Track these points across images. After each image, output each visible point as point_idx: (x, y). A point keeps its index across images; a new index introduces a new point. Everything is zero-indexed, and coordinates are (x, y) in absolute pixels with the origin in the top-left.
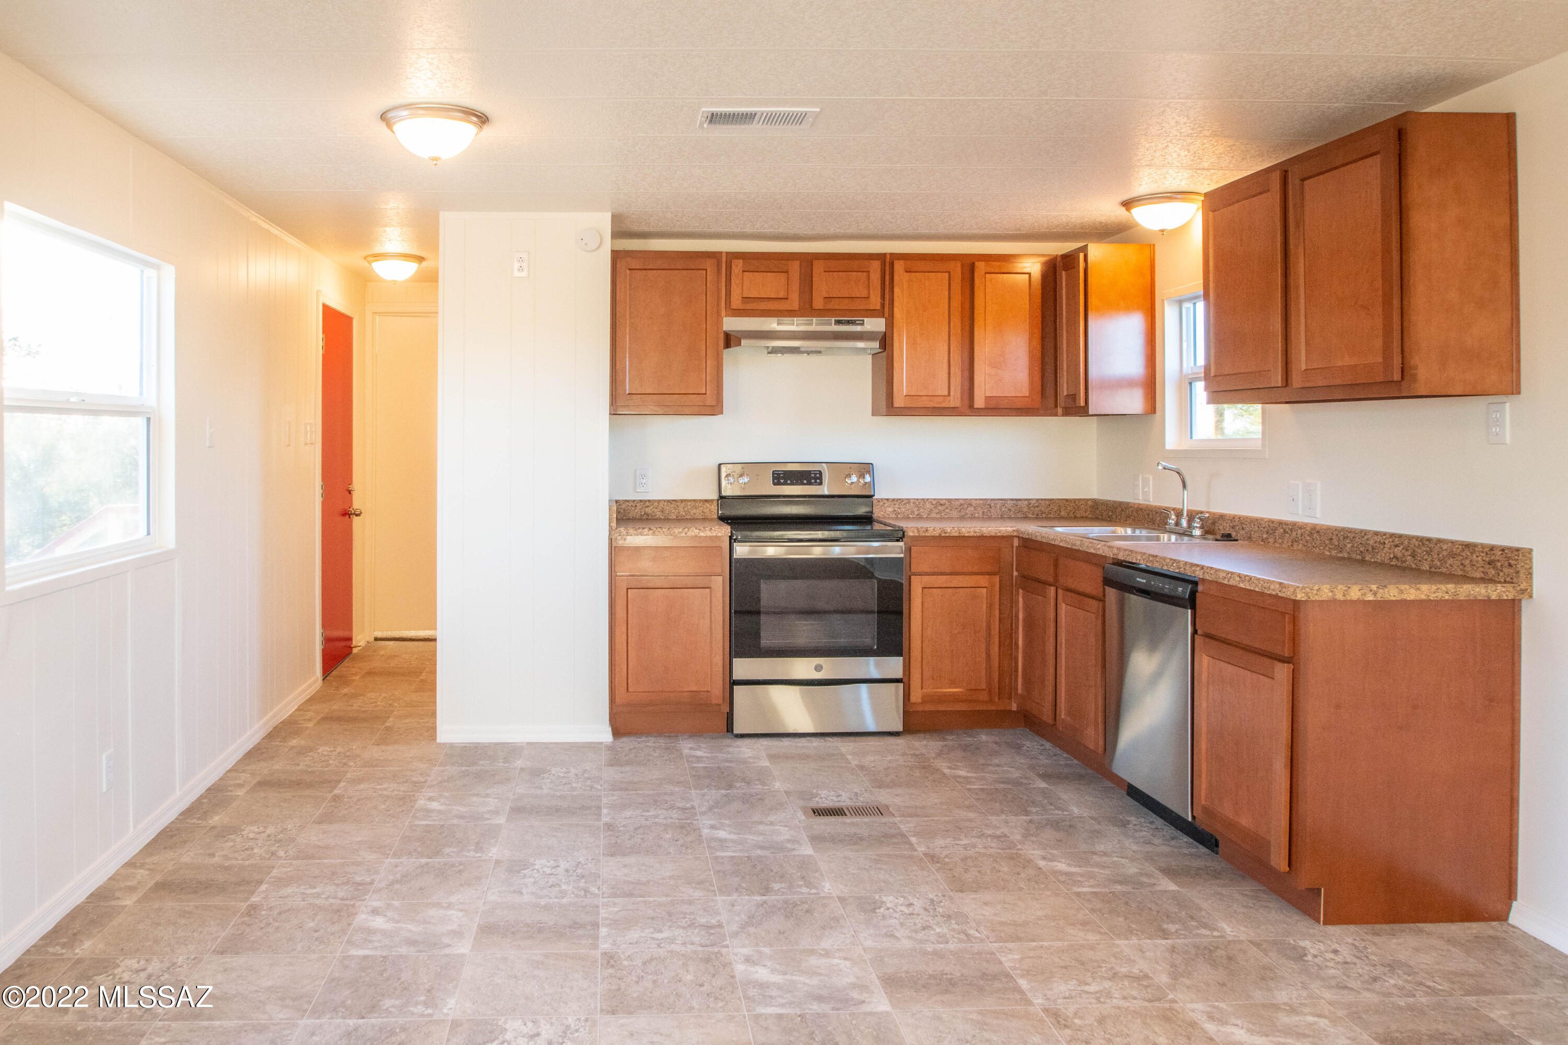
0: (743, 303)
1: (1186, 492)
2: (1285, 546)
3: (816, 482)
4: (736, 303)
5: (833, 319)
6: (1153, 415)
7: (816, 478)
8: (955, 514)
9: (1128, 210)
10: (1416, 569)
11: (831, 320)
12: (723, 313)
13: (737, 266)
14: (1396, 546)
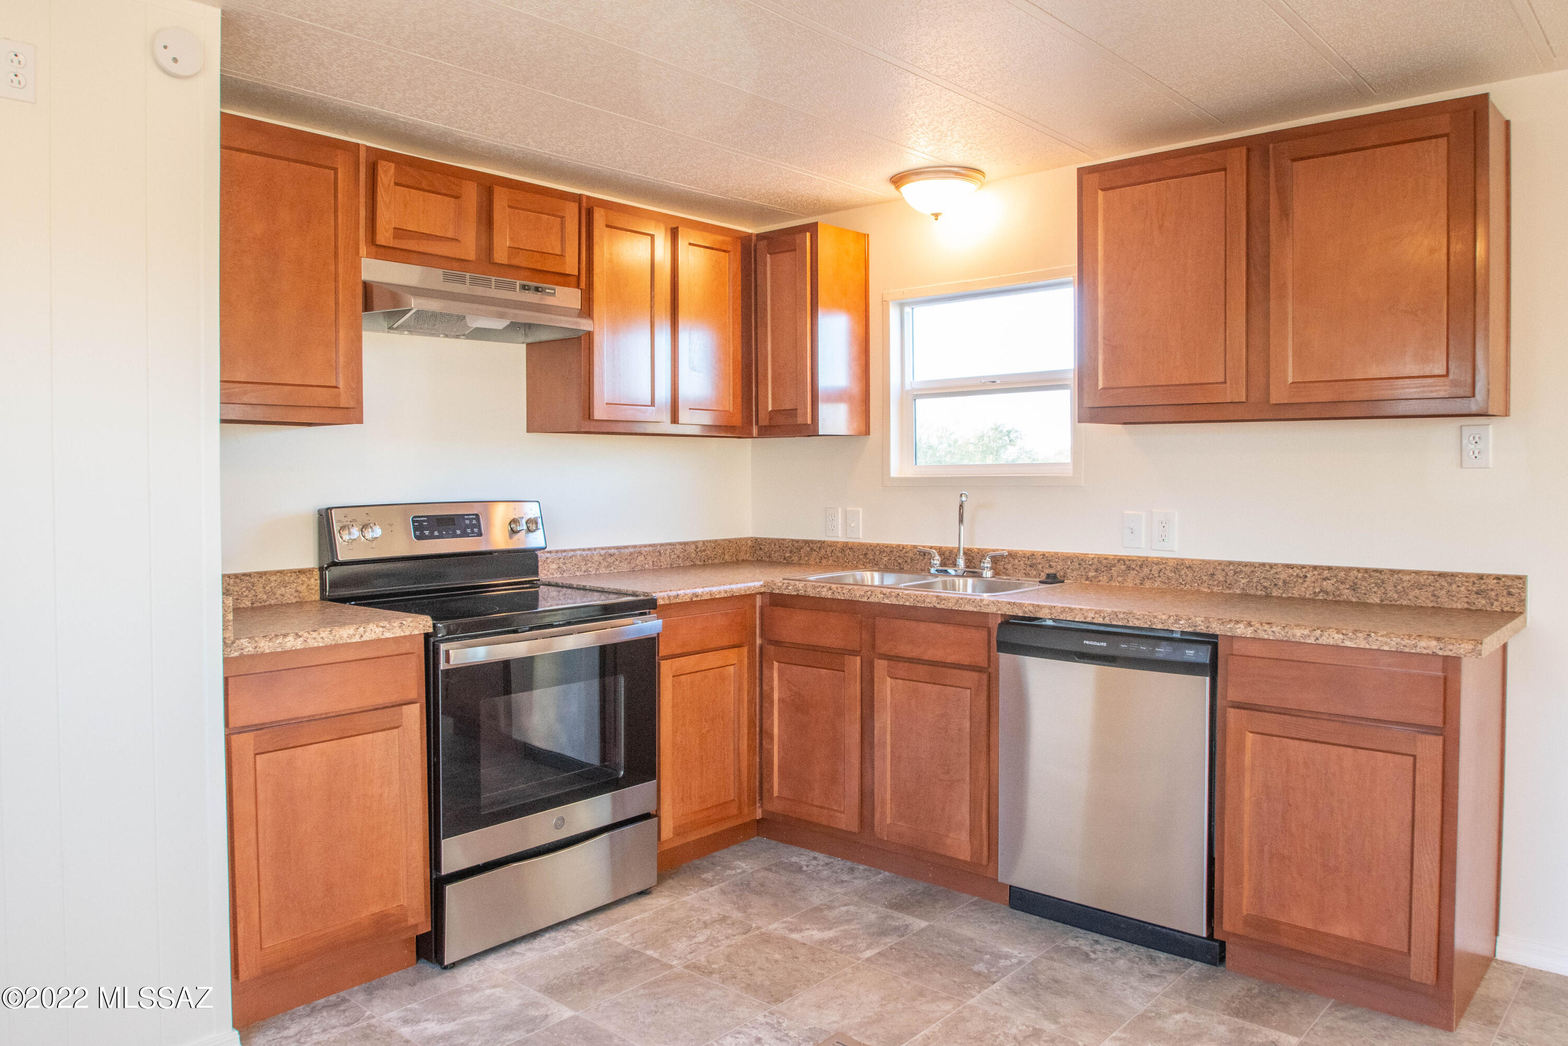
0: (396, 237)
1: (962, 527)
2: (1130, 584)
3: (473, 532)
4: (384, 236)
5: (518, 283)
6: (867, 436)
7: (472, 526)
8: (625, 567)
9: (898, 188)
10: (1358, 604)
11: (515, 284)
12: (363, 250)
13: (386, 172)
14: (1325, 579)
